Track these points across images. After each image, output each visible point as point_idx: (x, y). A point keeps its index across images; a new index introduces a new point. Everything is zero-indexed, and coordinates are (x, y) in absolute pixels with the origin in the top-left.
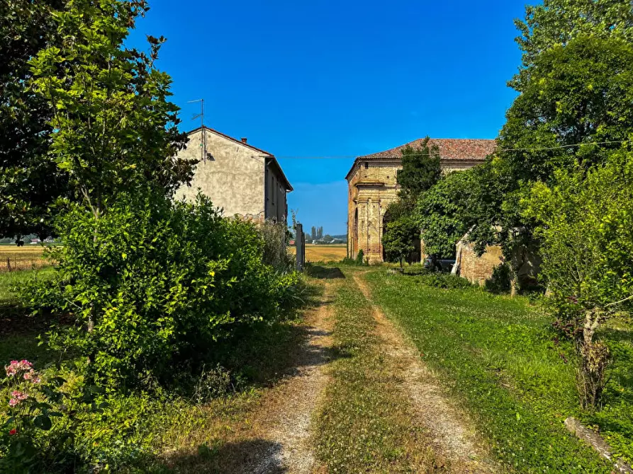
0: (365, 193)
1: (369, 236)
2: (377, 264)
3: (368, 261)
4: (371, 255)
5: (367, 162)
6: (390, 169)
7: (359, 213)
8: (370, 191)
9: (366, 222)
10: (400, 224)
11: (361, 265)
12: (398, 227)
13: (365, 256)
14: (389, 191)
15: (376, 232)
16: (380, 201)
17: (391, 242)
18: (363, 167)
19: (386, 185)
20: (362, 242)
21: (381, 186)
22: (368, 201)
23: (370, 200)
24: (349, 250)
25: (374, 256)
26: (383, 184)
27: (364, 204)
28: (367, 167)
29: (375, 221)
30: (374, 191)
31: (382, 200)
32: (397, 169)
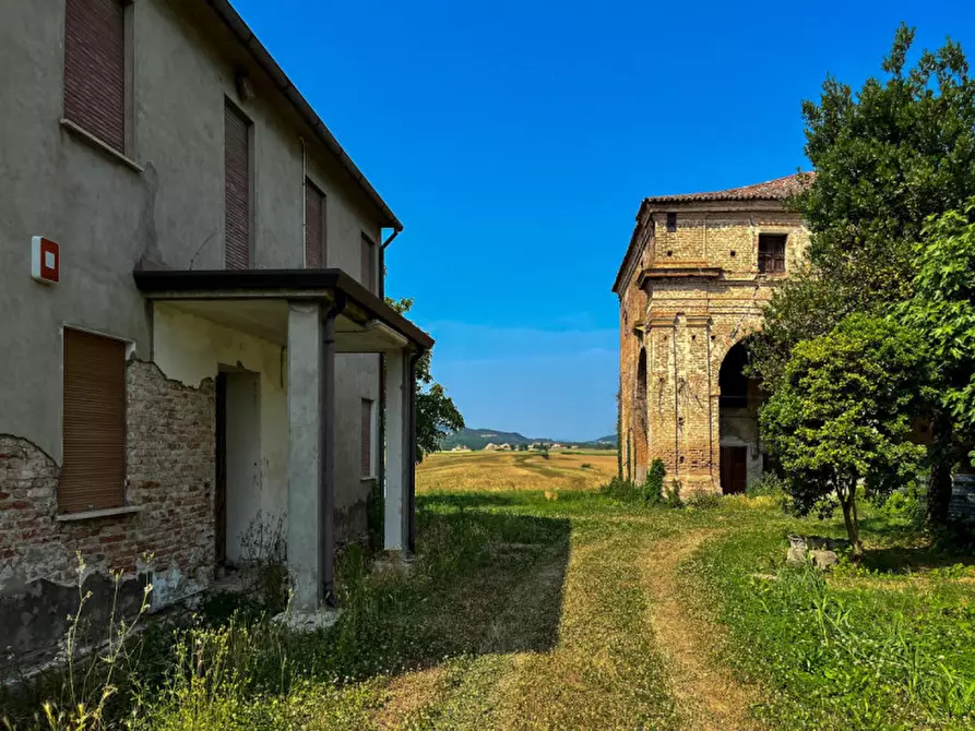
0: (667, 299)
1: (680, 422)
2: (704, 503)
3: (676, 492)
4: (687, 477)
5: (671, 212)
6: (738, 230)
7: (651, 357)
8: (682, 294)
9: (671, 382)
10: (857, 345)
11: (659, 501)
12: (851, 356)
13: (668, 479)
14: (736, 292)
15: (698, 410)
16: (710, 321)
17: (815, 424)
18: (660, 229)
19: (726, 276)
20: (660, 437)
21: (712, 279)
22: (676, 321)
23: (682, 320)
24: (624, 460)
25: (695, 478)
26: (720, 270)
27: (664, 332)
28: (672, 225)
29: (698, 378)
30: (692, 294)
31: (717, 319)
32: (758, 231)
